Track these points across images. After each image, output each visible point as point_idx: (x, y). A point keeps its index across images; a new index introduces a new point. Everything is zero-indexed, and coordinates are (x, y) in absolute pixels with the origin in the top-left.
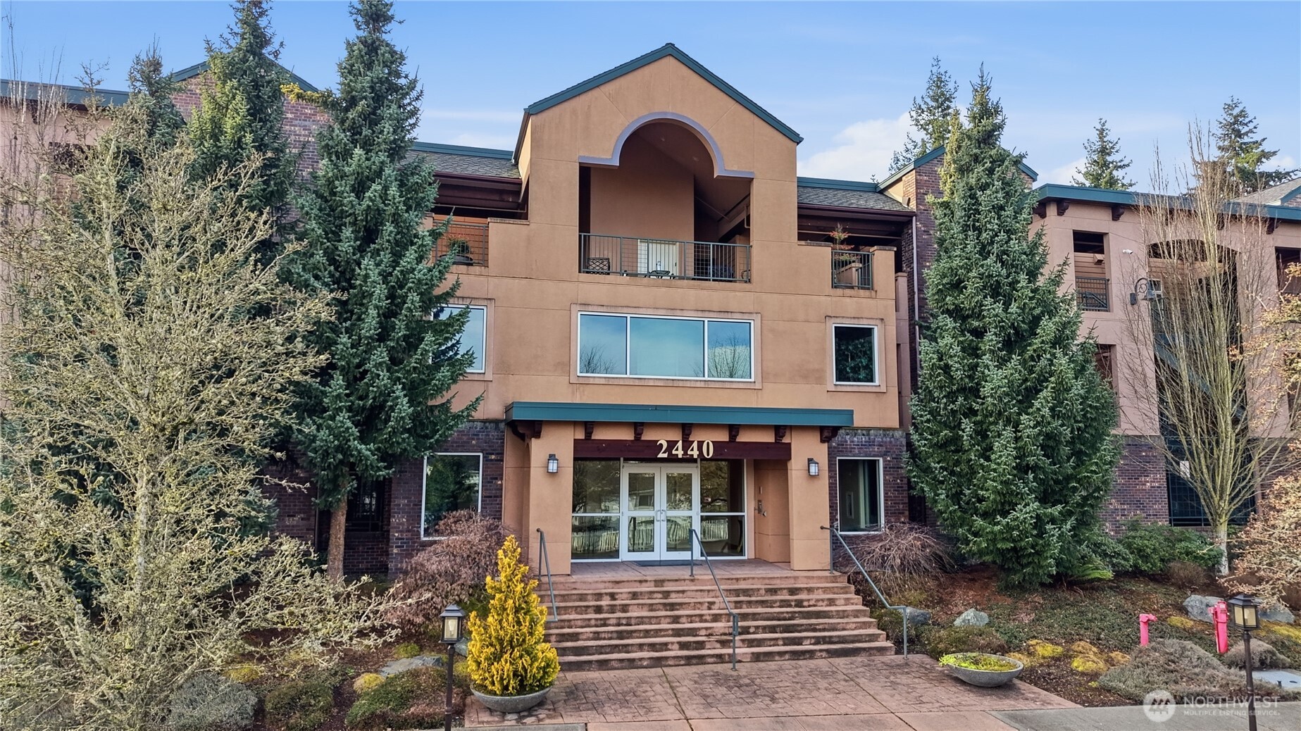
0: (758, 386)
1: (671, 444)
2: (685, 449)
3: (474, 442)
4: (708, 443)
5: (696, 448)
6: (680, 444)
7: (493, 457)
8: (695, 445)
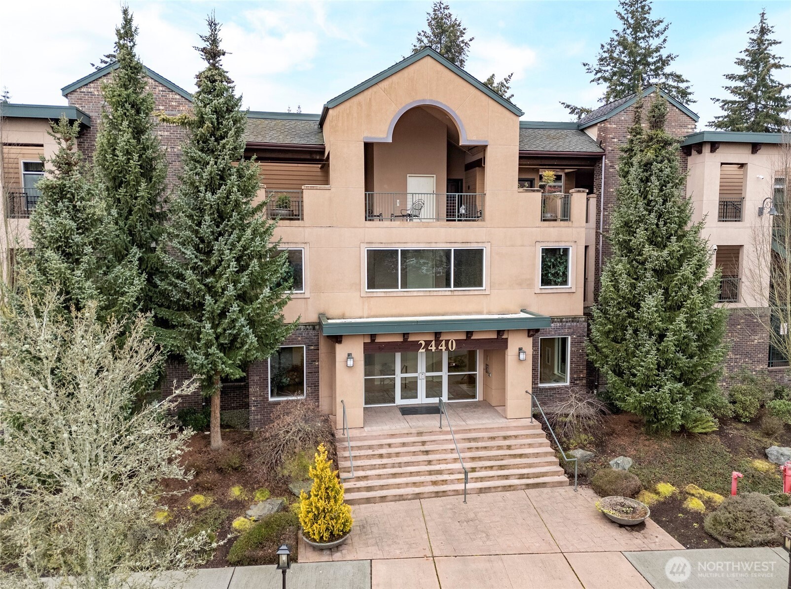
0: (487, 293)
1: (428, 343)
2: (437, 346)
3: (299, 338)
4: (452, 341)
5: (444, 345)
6: (433, 343)
7: (312, 348)
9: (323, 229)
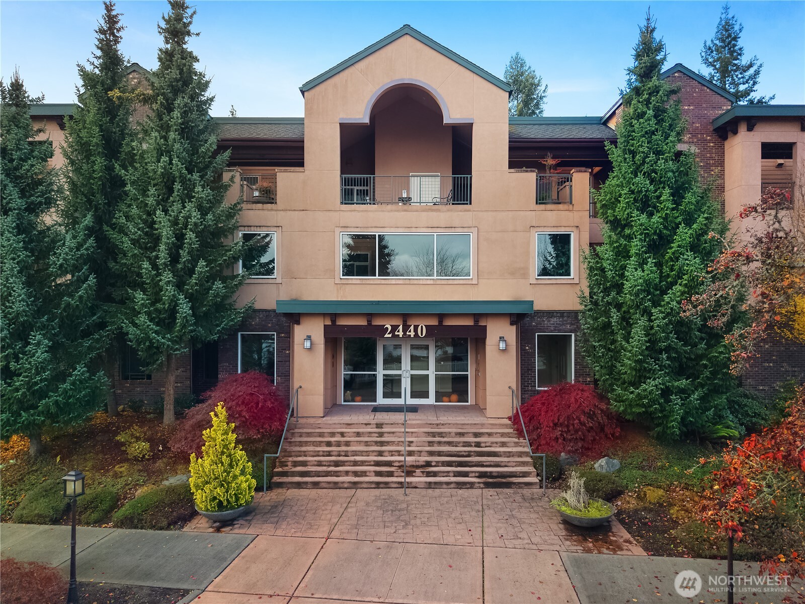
0: (475, 282)
1: (395, 328)
2: (405, 331)
3: (269, 325)
4: (422, 326)
5: (412, 330)
6: (401, 328)
7: (283, 335)
8: (412, 328)
9: (297, 212)
